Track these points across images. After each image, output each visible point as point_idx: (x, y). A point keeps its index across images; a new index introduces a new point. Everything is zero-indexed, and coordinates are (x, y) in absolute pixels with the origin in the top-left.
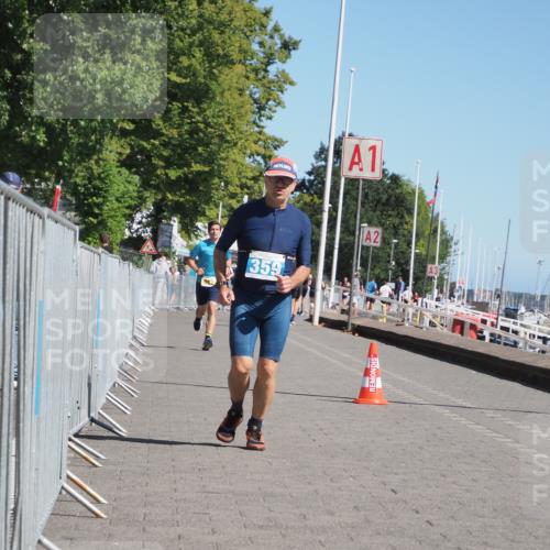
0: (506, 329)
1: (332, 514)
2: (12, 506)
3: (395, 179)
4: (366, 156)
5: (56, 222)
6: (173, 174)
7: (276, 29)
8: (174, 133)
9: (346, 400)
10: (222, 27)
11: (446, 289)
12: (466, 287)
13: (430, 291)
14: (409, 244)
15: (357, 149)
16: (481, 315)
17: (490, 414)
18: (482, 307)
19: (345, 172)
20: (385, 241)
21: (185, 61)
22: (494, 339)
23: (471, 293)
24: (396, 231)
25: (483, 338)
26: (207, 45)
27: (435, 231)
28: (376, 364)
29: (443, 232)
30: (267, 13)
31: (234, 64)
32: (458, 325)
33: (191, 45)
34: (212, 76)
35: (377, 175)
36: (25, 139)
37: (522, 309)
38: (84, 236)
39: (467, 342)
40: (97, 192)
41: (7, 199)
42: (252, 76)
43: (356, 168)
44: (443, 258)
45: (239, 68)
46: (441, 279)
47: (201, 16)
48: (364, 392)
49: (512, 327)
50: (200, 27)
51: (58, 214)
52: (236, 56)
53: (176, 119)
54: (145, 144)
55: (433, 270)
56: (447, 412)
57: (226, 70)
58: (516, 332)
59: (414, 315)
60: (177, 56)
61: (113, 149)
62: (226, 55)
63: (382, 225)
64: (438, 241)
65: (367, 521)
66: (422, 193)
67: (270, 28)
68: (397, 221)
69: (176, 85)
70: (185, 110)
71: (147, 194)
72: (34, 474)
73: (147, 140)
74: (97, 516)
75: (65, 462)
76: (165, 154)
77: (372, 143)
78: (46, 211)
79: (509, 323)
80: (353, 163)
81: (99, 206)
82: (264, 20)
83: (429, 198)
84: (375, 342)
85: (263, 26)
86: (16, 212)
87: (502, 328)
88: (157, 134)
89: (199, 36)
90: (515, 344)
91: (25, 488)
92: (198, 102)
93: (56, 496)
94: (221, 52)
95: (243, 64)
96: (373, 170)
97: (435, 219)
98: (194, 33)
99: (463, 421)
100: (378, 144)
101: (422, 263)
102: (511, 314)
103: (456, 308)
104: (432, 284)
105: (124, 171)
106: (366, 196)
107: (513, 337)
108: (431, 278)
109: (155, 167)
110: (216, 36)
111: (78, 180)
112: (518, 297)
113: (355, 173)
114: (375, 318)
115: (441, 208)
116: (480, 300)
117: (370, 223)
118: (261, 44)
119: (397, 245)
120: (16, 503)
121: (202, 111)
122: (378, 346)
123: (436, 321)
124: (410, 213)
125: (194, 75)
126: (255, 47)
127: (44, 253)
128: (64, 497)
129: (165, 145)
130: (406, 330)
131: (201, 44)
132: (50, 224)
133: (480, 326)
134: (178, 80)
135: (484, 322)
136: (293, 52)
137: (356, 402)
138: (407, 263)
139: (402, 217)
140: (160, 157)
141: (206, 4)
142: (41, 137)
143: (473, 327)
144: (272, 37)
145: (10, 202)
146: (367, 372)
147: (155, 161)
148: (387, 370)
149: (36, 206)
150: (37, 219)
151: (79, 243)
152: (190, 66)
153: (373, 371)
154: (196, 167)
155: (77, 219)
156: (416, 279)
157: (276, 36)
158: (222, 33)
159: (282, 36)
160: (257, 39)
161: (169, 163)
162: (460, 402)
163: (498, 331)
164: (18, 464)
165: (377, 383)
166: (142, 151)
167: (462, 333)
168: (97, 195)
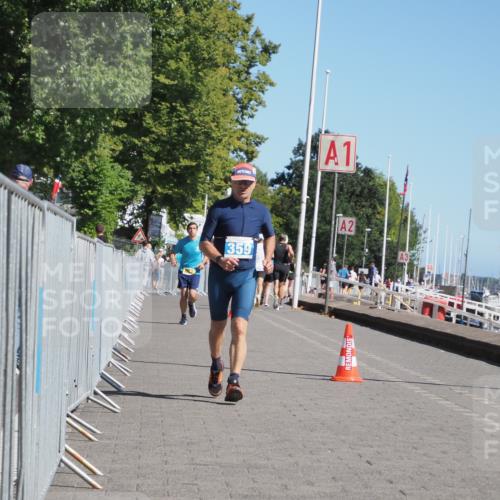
0: (472, 311)
1: (311, 484)
2: (15, 478)
3: (368, 172)
4: (341, 152)
5: (55, 214)
6: (162, 169)
7: (257, 34)
8: (164, 131)
9: (324, 378)
10: (207, 33)
11: (416, 274)
12: (435, 272)
13: (402, 276)
14: (381, 233)
15: (333, 145)
16: (448, 298)
17: (458, 390)
18: (450, 290)
19: (322, 166)
20: (359, 230)
21: (172, 64)
22: (461, 320)
23: (439, 277)
24: (369, 221)
25: (450, 320)
26: (192, 49)
27: (406, 220)
28: (351, 344)
29: (413, 221)
30: (249, 20)
31: (219, 66)
32: (428, 307)
33: (179, 49)
34: (197, 78)
35: (351, 169)
36: (26, 137)
37: (487, 293)
38: (80, 226)
39: (436, 323)
40: (92, 185)
41: (11, 193)
42: (235, 78)
43: (331, 162)
44: (412, 245)
45: (223, 71)
46: (411, 265)
47: (188, 22)
48: (341, 370)
49: (478, 309)
50: (187, 33)
51: (56, 206)
52: (220, 60)
53: (165, 118)
54: (136, 141)
55: (404, 257)
56: (417, 389)
57: (211, 73)
58: (481, 314)
59: (386, 298)
60: (166, 60)
61: (107, 146)
62: (211, 59)
63: (356, 215)
64: (409, 230)
65: (344, 490)
66: (393, 184)
67: (251, 33)
68: (370, 211)
69: (165, 86)
70: (173, 109)
71: (138, 188)
72: (35, 448)
73: (138, 137)
74: (94, 487)
75: (63, 436)
76: (155, 150)
77: (346, 139)
78: (45, 204)
79: (475, 306)
80: (329, 158)
81: (94, 198)
82: (246, 26)
83: (400, 190)
84: (350, 324)
85: (245, 32)
86: (19, 205)
87: (468, 310)
88: (147, 132)
89: (186, 41)
90: (481, 325)
91: (27, 461)
92: (185, 102)
93: (55, 468)
94: (206, 56)
95: (227, 67)
96: (348, 164)
97: (405, 209)
98: (181, 38)
99: (433, 397)
100: (352, 140)
101: (393, 250)
102: (477, 297)
103: (425, 292)
104: (403, 269)
105: (118, 166)
106: (341, 188)
107: (478, 319)
108: (402, 264)
109: (146, 163)
110: (201, 41)
111: (75, 175)
112: (483, 281)
113: (331, 167)
114: (350, 301)
115: (411, 199)
116: (448, 284)
117: (345, 213)
118: (243, 48)
119: (370, 234)
120: (19, 475)
121: (189, 110)
122: (354, 327)
123: (407, 304)
124: (383, 204)
125: (182, 77)
126: (238, 51)
127: (44, 242)
128: (63, 470)
129: (155, 142)
130: (379, 312)
131: (188, 49)
132: (49, 216)
133: (448, 308)
134: (167, 82)
135: (451, 304)
136: (273, 56)
137: (333, 379)
138: (380, 250)
139: (375, 208)
140: (151, 153)
141: (192, 12)
142: (40, 135)
143: (441, 309)
144: (253, 42)
145: (13, 196)
146: (343, 352)
147: (146, 157)
148: (361, 350)
149: (36, 199)
150: (37, 211)
151: (76, 234)
152: (178, 69)
153: (349, 351)
154: (184, 162)
155: (74, 210)
156: (388, 265)
157: (257, 41)
158: (207, 38)
159: (262, 41)
160: (240, 44)
161: (158, 159)
162: (430, 379)
163: (464, 313)
164: (20, 439)
165: (352, 362)
166: (134, 147)
167: (431, 314)
168: (92, 189)
